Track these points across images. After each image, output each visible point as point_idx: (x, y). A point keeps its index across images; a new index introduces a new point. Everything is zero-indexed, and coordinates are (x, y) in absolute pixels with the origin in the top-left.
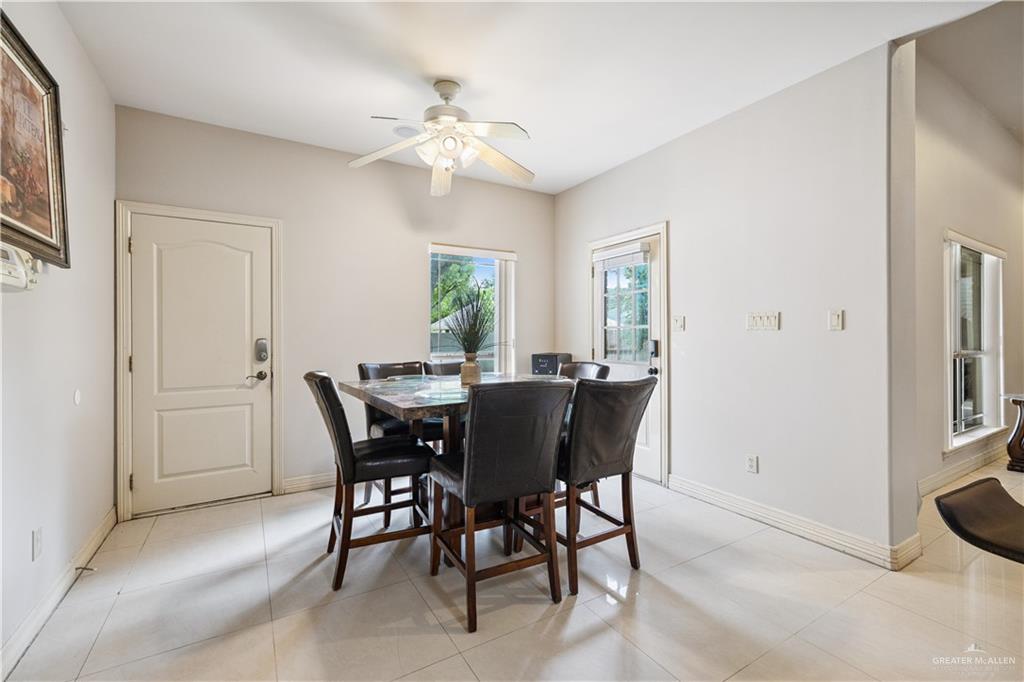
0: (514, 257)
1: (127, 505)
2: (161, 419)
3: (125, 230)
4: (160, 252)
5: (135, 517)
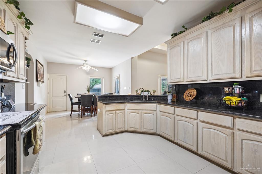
0: (104, 78)
1: (48, 111)
2: (52, 100)
3: (48, 77)
4: (52, 80)
5: (49, 112)
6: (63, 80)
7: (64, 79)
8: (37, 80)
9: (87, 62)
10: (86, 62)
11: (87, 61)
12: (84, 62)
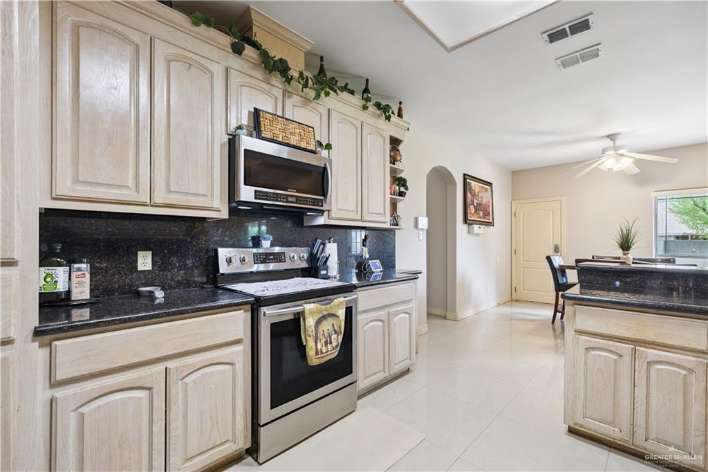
1: (514, 298)
2: (522, 269)
3: (514, 210)
4: (523, 215)
5: (516, 301)
6: (551, 213)
7: (553, 212)
8: (466, 220)
9: (617, 143)
10: (614, 140)
11: (620, 136)
12: (609, 143)
